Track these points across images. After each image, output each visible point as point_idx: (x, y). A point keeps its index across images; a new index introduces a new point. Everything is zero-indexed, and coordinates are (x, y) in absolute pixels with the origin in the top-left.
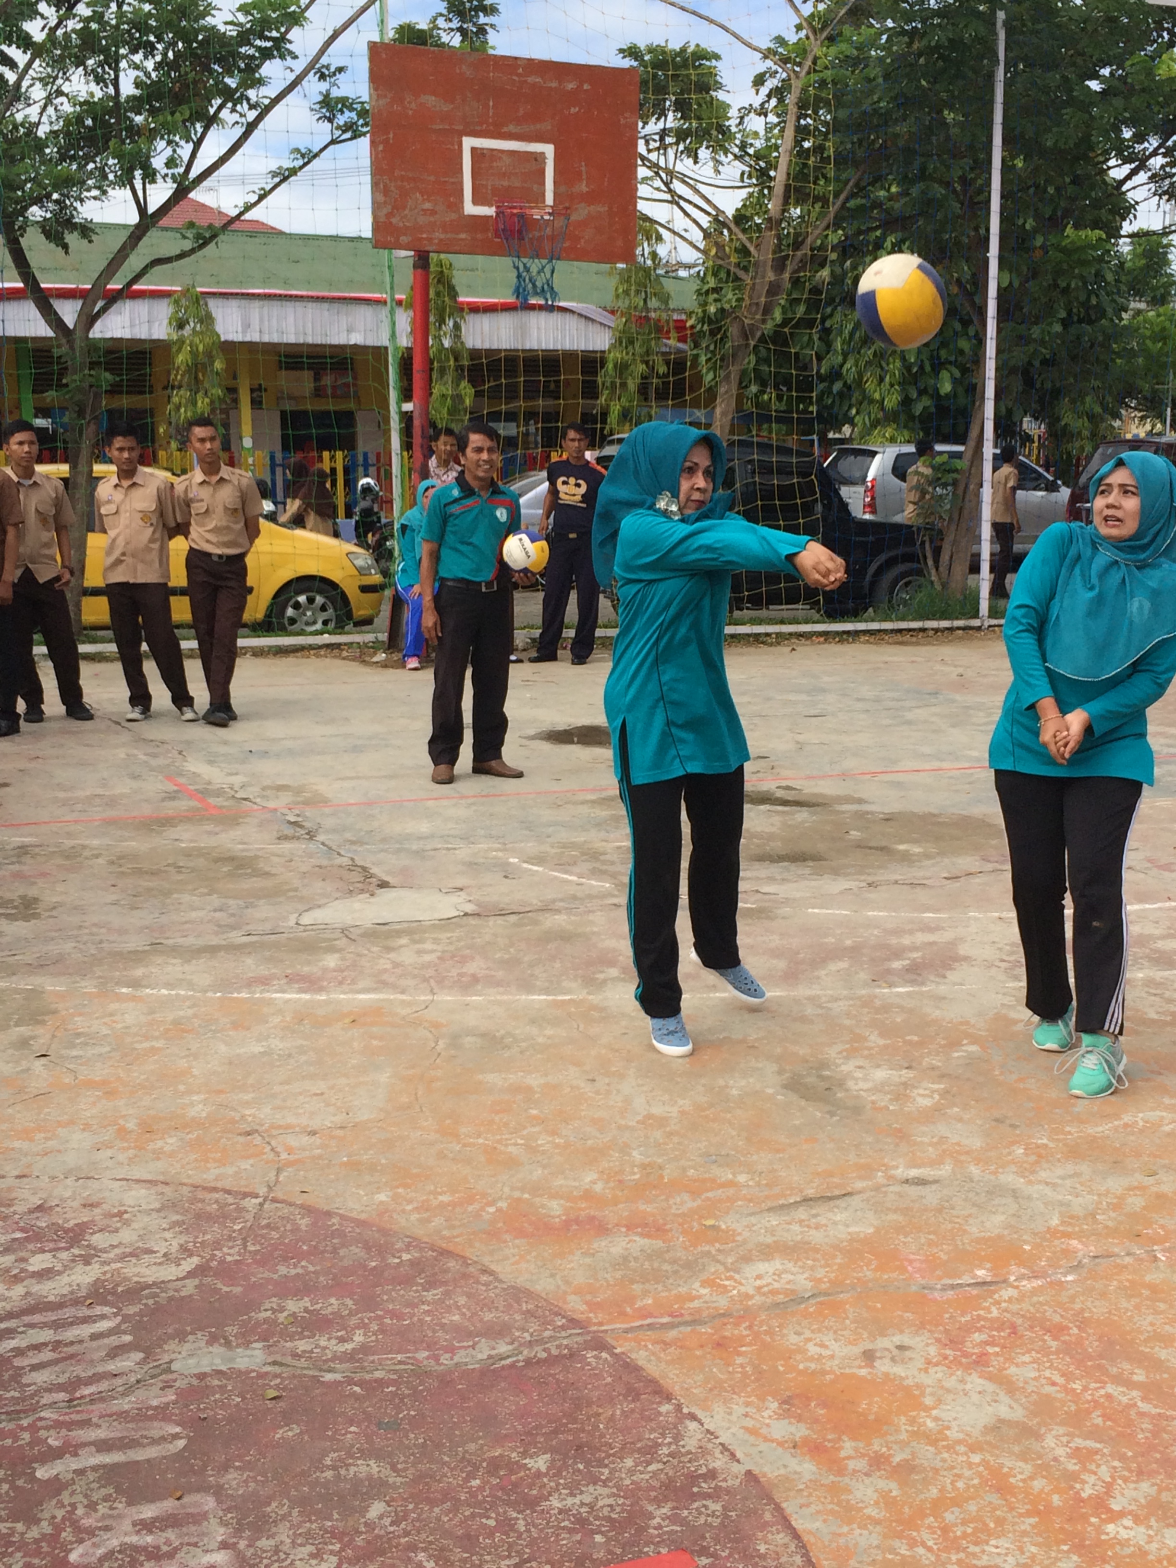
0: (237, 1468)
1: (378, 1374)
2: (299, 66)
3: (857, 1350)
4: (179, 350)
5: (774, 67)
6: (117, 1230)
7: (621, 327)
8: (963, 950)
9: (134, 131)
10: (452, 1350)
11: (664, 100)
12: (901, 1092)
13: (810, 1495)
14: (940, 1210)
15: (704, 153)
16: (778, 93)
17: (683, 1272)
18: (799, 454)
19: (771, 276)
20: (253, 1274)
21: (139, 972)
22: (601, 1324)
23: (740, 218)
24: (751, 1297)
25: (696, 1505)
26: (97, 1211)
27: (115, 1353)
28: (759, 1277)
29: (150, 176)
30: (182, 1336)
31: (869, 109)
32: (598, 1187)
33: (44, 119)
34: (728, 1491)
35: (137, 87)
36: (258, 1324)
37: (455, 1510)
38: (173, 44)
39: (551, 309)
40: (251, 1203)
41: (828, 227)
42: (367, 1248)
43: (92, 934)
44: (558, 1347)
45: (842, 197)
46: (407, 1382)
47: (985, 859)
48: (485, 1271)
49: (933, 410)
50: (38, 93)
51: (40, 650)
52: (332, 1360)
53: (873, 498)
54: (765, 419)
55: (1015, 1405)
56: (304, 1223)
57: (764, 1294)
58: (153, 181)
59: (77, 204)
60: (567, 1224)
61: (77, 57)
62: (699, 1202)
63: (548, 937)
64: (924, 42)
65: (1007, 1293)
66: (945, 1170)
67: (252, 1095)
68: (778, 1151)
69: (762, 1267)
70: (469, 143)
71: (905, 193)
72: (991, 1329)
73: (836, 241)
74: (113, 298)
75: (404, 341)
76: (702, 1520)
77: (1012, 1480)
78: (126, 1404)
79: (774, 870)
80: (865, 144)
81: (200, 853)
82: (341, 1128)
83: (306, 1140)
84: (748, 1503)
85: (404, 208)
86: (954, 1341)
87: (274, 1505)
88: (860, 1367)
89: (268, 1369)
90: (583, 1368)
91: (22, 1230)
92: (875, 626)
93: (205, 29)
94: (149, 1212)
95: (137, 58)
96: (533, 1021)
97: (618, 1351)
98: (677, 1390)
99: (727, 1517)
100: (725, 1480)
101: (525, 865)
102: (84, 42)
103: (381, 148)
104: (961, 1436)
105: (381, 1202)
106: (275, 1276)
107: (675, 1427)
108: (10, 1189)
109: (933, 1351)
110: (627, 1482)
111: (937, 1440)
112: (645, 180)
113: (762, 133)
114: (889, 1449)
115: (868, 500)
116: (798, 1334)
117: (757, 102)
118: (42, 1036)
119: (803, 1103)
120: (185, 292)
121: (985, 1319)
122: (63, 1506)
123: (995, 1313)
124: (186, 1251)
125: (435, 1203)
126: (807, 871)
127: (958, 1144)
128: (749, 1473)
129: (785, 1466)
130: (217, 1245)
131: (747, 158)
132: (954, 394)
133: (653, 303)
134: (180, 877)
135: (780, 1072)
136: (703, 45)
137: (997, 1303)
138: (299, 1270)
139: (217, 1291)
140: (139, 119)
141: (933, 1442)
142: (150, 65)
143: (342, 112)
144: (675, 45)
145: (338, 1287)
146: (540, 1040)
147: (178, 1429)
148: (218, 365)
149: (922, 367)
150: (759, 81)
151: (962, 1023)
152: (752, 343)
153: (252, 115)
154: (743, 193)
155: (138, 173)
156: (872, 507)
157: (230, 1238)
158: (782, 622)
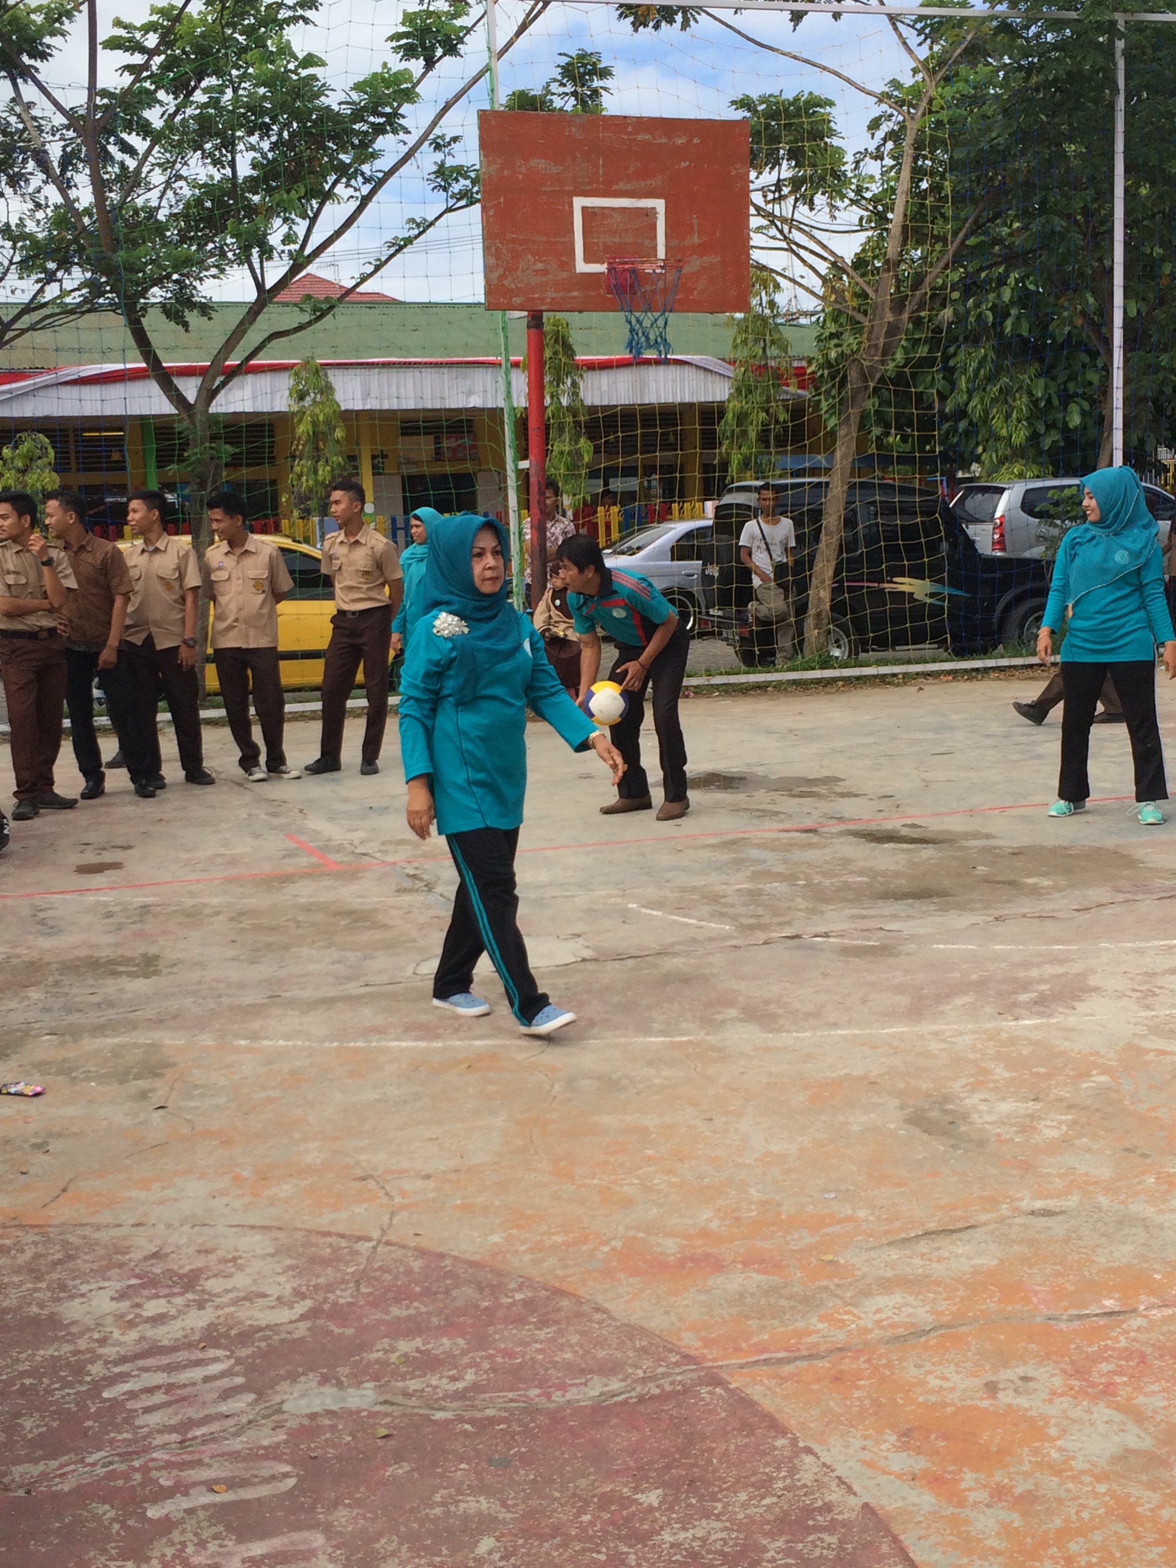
0: (349, 1505)
1: (490, 1412)
2: (412, 140)
3: (978, 1382)
4: (300, 421)
5: (890, 111)
6: (230, 1276)
7: (740, 377)
8: (1092, 981)
9: (252, 210)
10: (563, 1387)
11: (778, 149)
12: (1028, 1125)
13: (929, 1527)
14: (1067, 1241)
15: (820, 199)
16: (892, 135)
17: (800, 1307)
18: (922, 493)
19: (889, 317)
20: (366, 1316)
21: (256, 1025)
22: (715, 1360)
23: (860, 263)
24: (870, 1331)
25: (811, 1538)
26: (212, 1257)
27: (227, 1394)
28: (878, 1311)
29: (267, 252)
30: (293, 1377)
31: (986, 147)
32: (714, 1225)
33: (164, 203)
34: (844, 1524)
35: (254, 168)
36: (369, 1364)
37: (565, 1545)
38: (288, 125)
39: (667, 362)
40: (364, 1247)
41: (946, 267)
42: (481, 1289)
43: (211, 989)
44: (671, 1383)
45: (961, 235)
46: (518, 1420)
47: (1118, 890)
48: (598, 1309)
49: (1062, 444)
50: (158, 178)
51: (164, 716)
52: (444, 1398)
53: (1002, 535)
54: (886, 461)
55: (1143, 1435)
56: (417, 1265)
57: (884, 1328)
58: (270, 258)
59: (197, 283)
60: (682, 1262)
61: (195, 141)
62: (817, 1238)
63: (666, 980)
64: (1041, 77)
65: (1136, 1322)
66: (1072, 1201)
67: (366, 1141)
68: (899, 1185)
69: (881, 1301)
70: (579, 203)
71: (1025, 228)
72: (1119, 1358)
73: (957, 279)
74: (232, 373)
75: (521, 401)
76: (817, 1552)
77: (1139, 1509)
78: (236, 1444)
79: (898, 907)
80: (983, 181)
81: (320, 907)
82: (456, 1171)
83: (420, 1184)
84: (864, 1535)
85: (516, 269)
86: (1080, 1371)
87: (383, 1541)
88: (982, 1399)
89: (379, 1408)
90: (696, 1404)
91: (138, 1277)
92: (1005, 662)
93: (319, 109)
94: (264, 1257)
95: (254, 139)
96: (650, 1063)
97: (732, 1386)
98: (793, 1423)
99: (844, 1550)
100: (841, 1513)
101: (644, 910)
102: (201, 127)
103: (492, 213)
104: (1087, 1466)
105: (495, 1244)
106: (388, 1318)
107: (791, 1461)
108: (125, 1238)
109: (1058, 1382)
110: (741, 1516)
111: (1061, 1471)
112: (759, 229)
113: (878, 176)
114: (1011, 1480)
115: (996, 537)
116: (917, 1366)
117: (872, 146)
118: (161, 1089)
119: (925, 1136)
120: (306, 364)
121: (1113, 1349)
122: (173, 1544)
123: (1123, 1342)
124: (300, 1296)
125: (548, 1243)
126: (932, 907)
127: (1087, 1174)
128: (866, 1506)
129: (904, 1499)
130: (330, 1288)
131: (863, 202)
132: (1084, 427)
133: (772, 351)
134: (300, 931)
135: (902, 1107)
136: (816, 93)
137: (1126, 1332)
138: (412, 1312)
139: (329, 1333)
140: (256, 198)
141: (1058, 1473)
142: (266, 145)
143: (457, 180)
144: (789, 95)
145: (450, 1327)
146: (657, 1081)
147: (287, 1468)
148: (339, 434)
149: (1049, 401)
150: (874, 125)
151: (1091, 1054)
152: (872, 385)
153: (366, 189)
154: (862, 237)
155: (255, 251)
156: (1001, 544)
157: (343, 1282)
158: (909, 662)
